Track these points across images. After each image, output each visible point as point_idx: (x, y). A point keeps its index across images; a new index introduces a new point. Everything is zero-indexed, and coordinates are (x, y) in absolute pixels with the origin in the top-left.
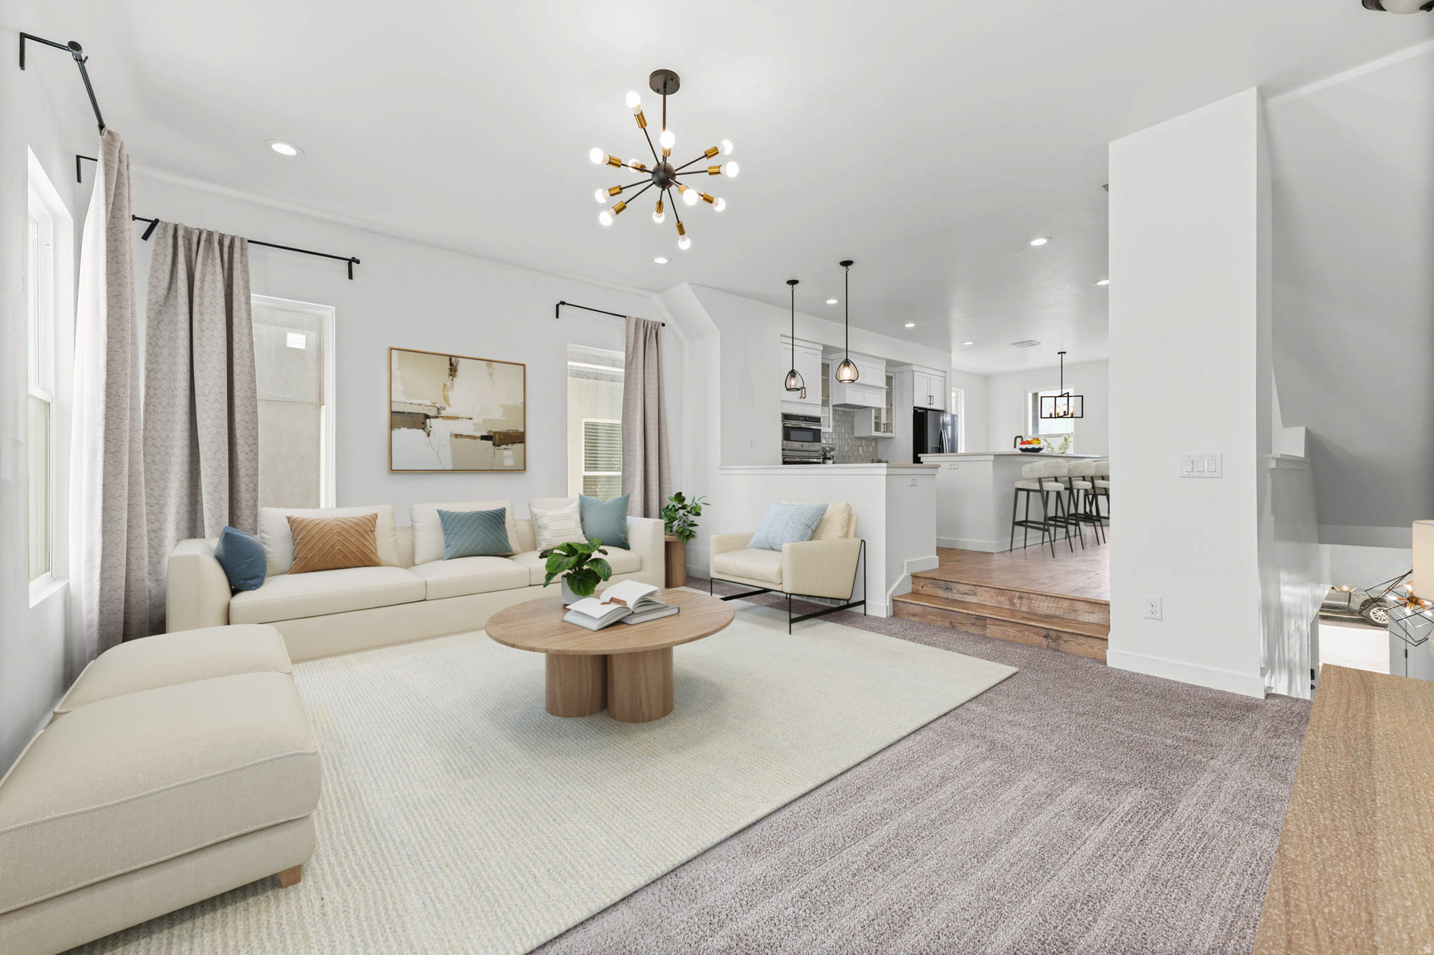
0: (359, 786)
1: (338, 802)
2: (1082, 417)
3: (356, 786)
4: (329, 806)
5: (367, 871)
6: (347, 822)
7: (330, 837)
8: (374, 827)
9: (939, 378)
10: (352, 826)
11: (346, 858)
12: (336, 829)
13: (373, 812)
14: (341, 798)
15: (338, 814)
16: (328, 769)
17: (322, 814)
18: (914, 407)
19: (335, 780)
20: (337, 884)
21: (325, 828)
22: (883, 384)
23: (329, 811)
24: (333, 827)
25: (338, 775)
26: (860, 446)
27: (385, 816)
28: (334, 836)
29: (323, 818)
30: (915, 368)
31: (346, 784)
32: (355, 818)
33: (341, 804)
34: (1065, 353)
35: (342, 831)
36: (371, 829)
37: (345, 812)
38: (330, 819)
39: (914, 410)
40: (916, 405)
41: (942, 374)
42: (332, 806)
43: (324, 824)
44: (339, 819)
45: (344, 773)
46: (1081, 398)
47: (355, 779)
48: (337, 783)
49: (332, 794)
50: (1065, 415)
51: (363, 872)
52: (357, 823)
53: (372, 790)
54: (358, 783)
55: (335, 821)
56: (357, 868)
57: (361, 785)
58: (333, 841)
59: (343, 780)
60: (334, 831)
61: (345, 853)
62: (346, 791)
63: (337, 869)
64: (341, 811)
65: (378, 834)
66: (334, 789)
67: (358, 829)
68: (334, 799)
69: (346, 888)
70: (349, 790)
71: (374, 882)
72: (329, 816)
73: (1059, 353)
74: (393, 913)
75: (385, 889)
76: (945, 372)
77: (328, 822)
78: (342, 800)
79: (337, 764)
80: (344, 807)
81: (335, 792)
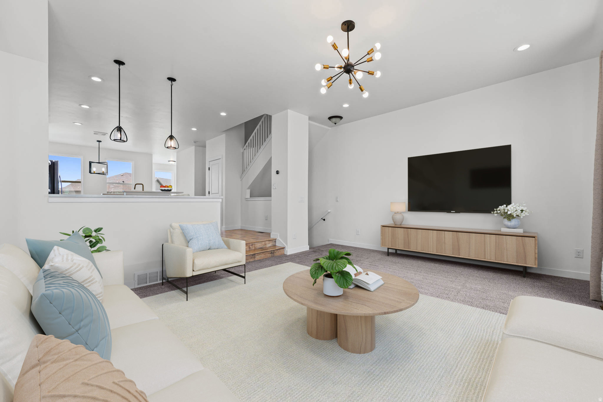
0: (456, 351)
1: (468, 351)
3: (457, 352)
4: (473, 353)
5: (477, 329)
6: (471, 343)
7: (480, 343)
8: (465, 336)
10: (471, 341)
11: (480, 335)
12: (476, 344)
13: (461, 340)
14: (466, 352)
15: (472, 347)
16: (460, 369)
17: (477, 352)
19: (462, 361)
20: (487, 332)
21: (480, 347)
23: (474, 351)
24: (477, 345)
25: (459, 362)
27: (459, 337)
28: (479, 342)
29: (478, 350)
31: (460, 356)
32: (468, 343)
33: (468, 350)
35: (475, 342)
36: (467, 336)
37: (470, 346)
38: (476, 348)
42: (472, 352)
43: (479, 348)
44: (473, 346)
45: (456, 362)
47: (454, 355)
48: (462, 359)
49: (468, 356)
51: (478, 330)
52: (469, 341)
53: (454, 346)
54: (455, 353)
55: (475, 346)
56: (479, 331)
57: (455, 351)
58: (480, 341)
59: (459, 358)
60: (478, 344)
61: (479, 336)
62: (462, 353)
63: (485, 335)
64: (470, 348)
65: (466, 334)
66: (466, 357)
67: (470, 339)
68: (469, 353)
69: (485, 330)
70: (460, 353)
71: (478, 326)
72: (476, 349)
74: (479, 320)
75: (476, 324)
77: (478, 348)
78: (467, 351)
79: (454, 368)
80: (468, 348)
81: (466, 356)
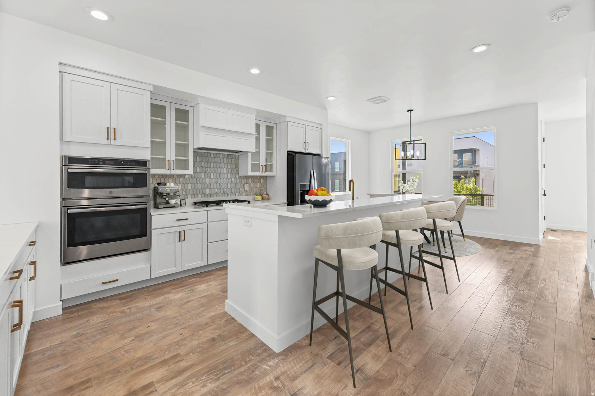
2: (425, 159)
9: (315, 129)
18: (288, 151)
22: (253, 131)
26: (247, 183)
30: (288, 119)
34: (412, 110)
39: (288, 154)
40: (289, 150)
41: (319, 126)
46: (424, 144)
50: (412, 158)
73: (408, 111)
76: (321, 124)
